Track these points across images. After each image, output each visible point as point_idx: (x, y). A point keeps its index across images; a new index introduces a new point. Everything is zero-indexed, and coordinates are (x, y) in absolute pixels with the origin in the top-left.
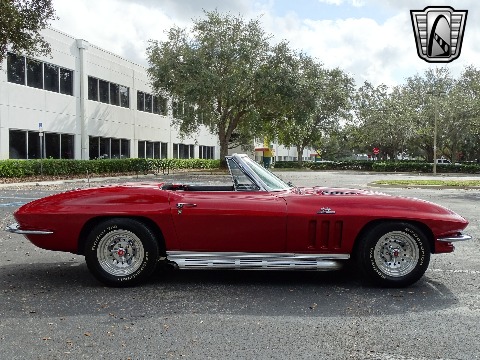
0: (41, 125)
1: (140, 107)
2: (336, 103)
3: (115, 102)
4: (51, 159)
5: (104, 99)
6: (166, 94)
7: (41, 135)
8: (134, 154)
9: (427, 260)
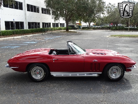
0: (14, 19)
1: (43, 13)
2: (101, 9)
3: (35, 11)
4: (18, 30)
5: (32, 11)
6: (50, 9)
7: (14, 23)
8: (41, 27)
9: (124, 74)
